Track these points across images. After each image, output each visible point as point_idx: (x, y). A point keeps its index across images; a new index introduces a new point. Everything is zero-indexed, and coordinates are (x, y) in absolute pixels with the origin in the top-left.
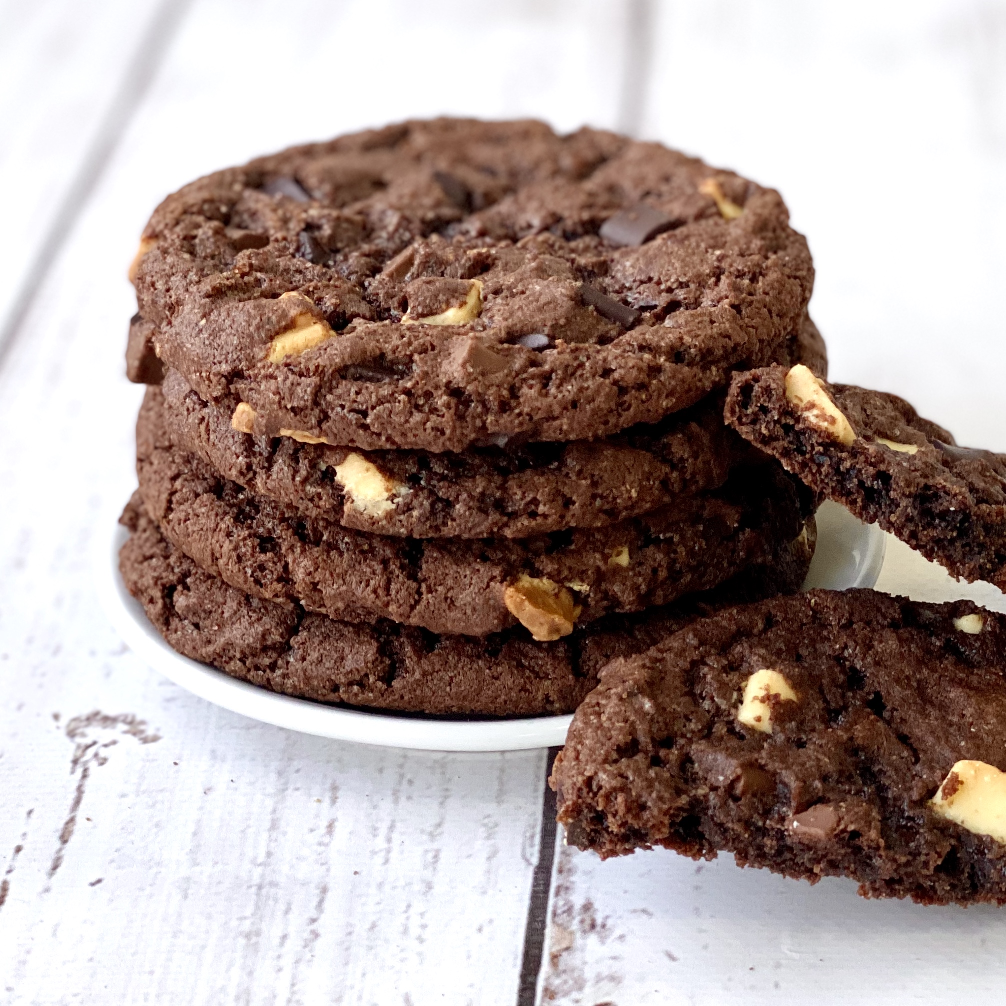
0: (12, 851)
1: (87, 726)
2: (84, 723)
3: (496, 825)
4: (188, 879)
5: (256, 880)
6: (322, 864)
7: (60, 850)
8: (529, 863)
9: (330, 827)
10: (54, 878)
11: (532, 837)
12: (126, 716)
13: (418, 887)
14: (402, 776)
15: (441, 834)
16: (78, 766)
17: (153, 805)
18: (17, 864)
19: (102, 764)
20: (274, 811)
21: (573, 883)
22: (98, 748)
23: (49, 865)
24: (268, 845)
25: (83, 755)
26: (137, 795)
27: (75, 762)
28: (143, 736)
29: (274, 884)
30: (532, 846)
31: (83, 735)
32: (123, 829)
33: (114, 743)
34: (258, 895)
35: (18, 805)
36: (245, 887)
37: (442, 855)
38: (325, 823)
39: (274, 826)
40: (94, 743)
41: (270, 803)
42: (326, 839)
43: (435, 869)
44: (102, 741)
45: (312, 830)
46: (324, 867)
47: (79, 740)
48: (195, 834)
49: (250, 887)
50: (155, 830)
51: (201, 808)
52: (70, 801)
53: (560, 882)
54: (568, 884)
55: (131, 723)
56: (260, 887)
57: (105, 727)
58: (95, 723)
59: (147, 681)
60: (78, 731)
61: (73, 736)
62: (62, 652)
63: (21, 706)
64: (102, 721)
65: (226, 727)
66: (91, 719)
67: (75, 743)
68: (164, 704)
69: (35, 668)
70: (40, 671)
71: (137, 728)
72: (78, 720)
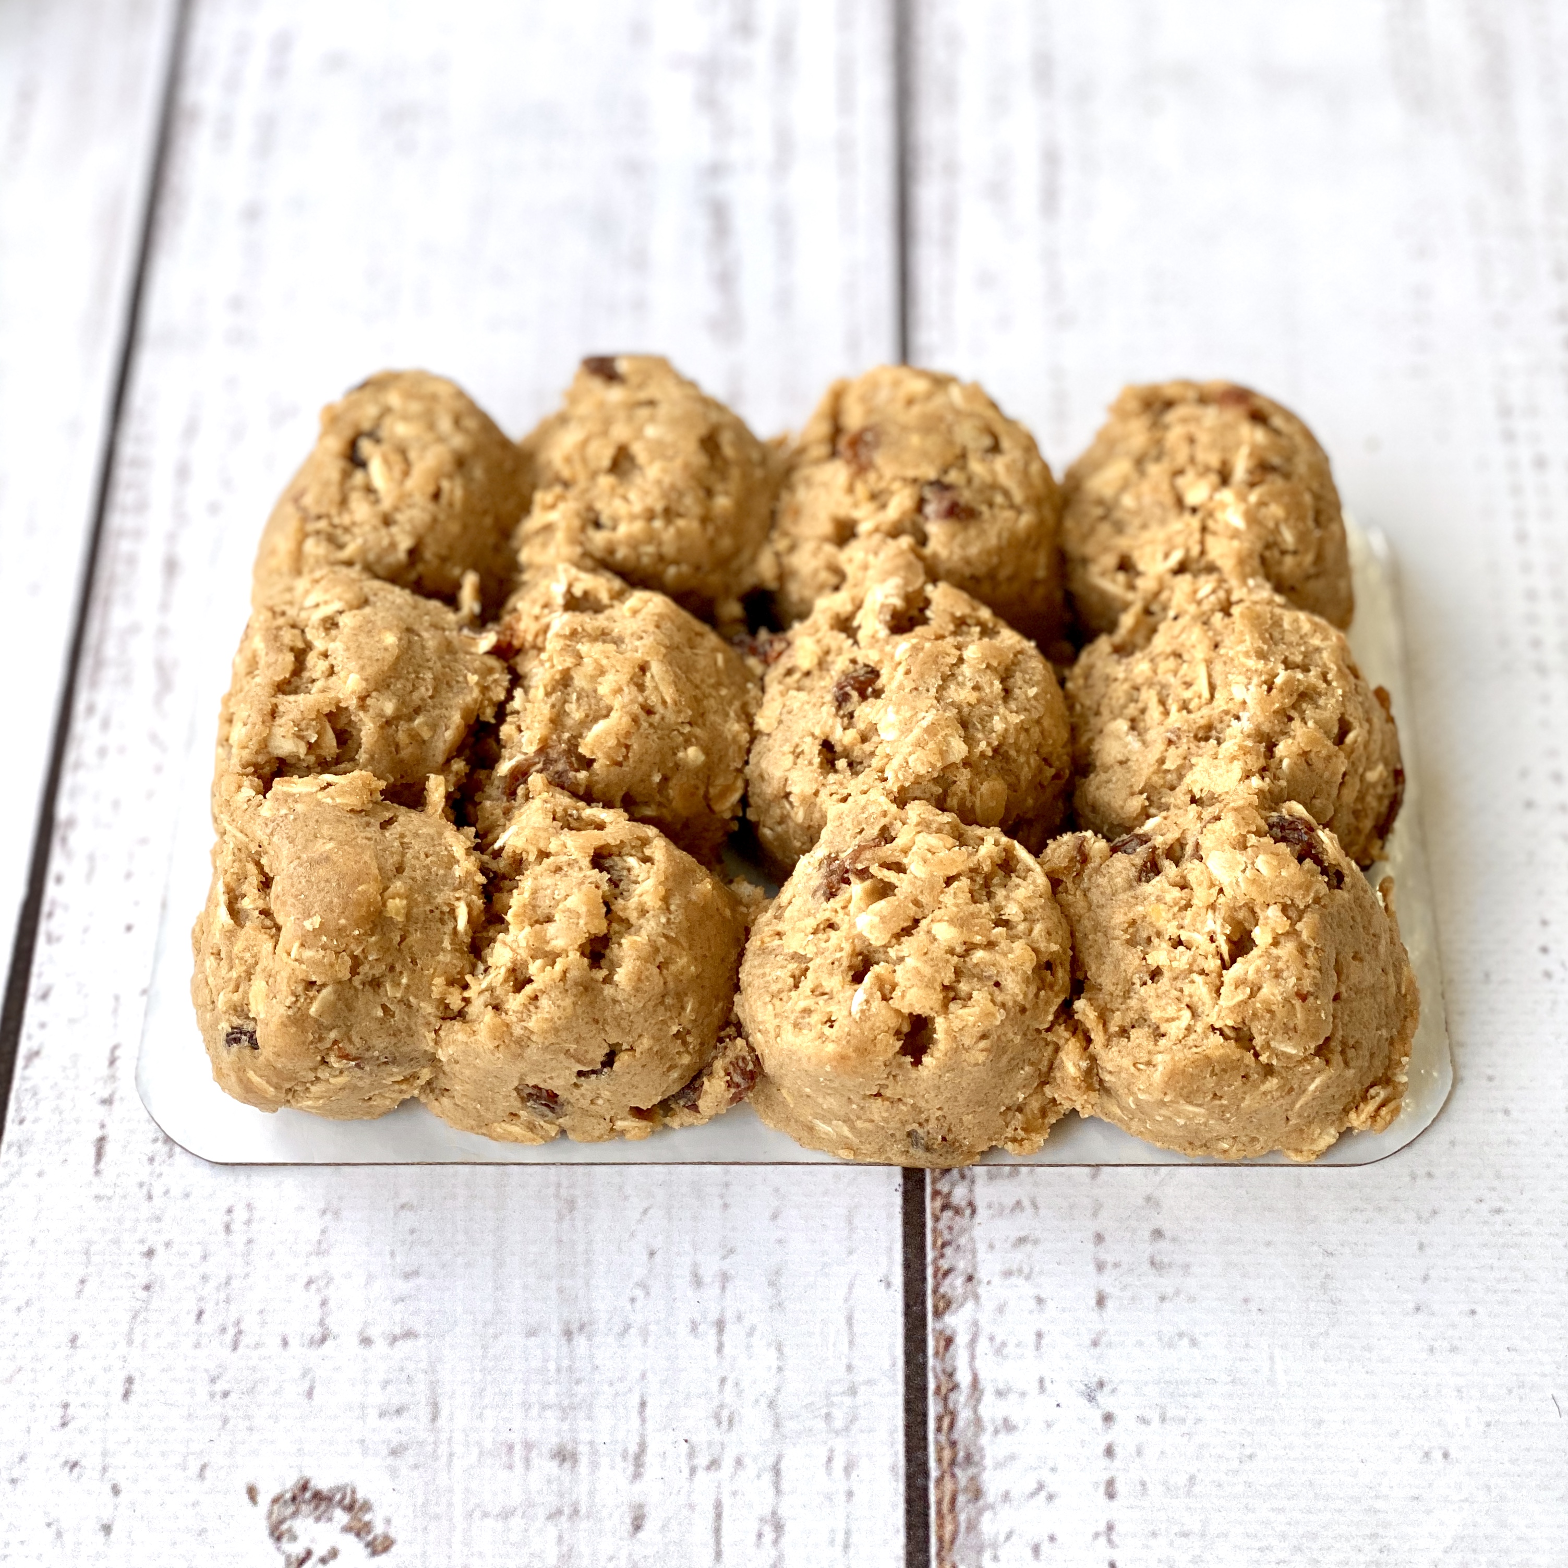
1: (295, 1514)
2: (291, 1509)
12: (341, 1489)
28: (370, 1538)
31: (294, 1538)
33: (334, 1553)
40: (309, 1554)
44: (320, 1551)
47: (287, 1546)
55: (350, 1508)
57: (318, 1519)
58: (305, 1508)
59: (363, 1407)
60: (284, 1527)
61: (279, 1539)
62: (245, 1340)
63: (204, 1467)
64: (313, 1505)
65: (477, 1514)
66: (299, 1499)
67: (284, 1553)
68: (390, 1460)
69: (213, 1381)
70: (220, 1387)
71: (360, 1520)
72: (282, 1501)
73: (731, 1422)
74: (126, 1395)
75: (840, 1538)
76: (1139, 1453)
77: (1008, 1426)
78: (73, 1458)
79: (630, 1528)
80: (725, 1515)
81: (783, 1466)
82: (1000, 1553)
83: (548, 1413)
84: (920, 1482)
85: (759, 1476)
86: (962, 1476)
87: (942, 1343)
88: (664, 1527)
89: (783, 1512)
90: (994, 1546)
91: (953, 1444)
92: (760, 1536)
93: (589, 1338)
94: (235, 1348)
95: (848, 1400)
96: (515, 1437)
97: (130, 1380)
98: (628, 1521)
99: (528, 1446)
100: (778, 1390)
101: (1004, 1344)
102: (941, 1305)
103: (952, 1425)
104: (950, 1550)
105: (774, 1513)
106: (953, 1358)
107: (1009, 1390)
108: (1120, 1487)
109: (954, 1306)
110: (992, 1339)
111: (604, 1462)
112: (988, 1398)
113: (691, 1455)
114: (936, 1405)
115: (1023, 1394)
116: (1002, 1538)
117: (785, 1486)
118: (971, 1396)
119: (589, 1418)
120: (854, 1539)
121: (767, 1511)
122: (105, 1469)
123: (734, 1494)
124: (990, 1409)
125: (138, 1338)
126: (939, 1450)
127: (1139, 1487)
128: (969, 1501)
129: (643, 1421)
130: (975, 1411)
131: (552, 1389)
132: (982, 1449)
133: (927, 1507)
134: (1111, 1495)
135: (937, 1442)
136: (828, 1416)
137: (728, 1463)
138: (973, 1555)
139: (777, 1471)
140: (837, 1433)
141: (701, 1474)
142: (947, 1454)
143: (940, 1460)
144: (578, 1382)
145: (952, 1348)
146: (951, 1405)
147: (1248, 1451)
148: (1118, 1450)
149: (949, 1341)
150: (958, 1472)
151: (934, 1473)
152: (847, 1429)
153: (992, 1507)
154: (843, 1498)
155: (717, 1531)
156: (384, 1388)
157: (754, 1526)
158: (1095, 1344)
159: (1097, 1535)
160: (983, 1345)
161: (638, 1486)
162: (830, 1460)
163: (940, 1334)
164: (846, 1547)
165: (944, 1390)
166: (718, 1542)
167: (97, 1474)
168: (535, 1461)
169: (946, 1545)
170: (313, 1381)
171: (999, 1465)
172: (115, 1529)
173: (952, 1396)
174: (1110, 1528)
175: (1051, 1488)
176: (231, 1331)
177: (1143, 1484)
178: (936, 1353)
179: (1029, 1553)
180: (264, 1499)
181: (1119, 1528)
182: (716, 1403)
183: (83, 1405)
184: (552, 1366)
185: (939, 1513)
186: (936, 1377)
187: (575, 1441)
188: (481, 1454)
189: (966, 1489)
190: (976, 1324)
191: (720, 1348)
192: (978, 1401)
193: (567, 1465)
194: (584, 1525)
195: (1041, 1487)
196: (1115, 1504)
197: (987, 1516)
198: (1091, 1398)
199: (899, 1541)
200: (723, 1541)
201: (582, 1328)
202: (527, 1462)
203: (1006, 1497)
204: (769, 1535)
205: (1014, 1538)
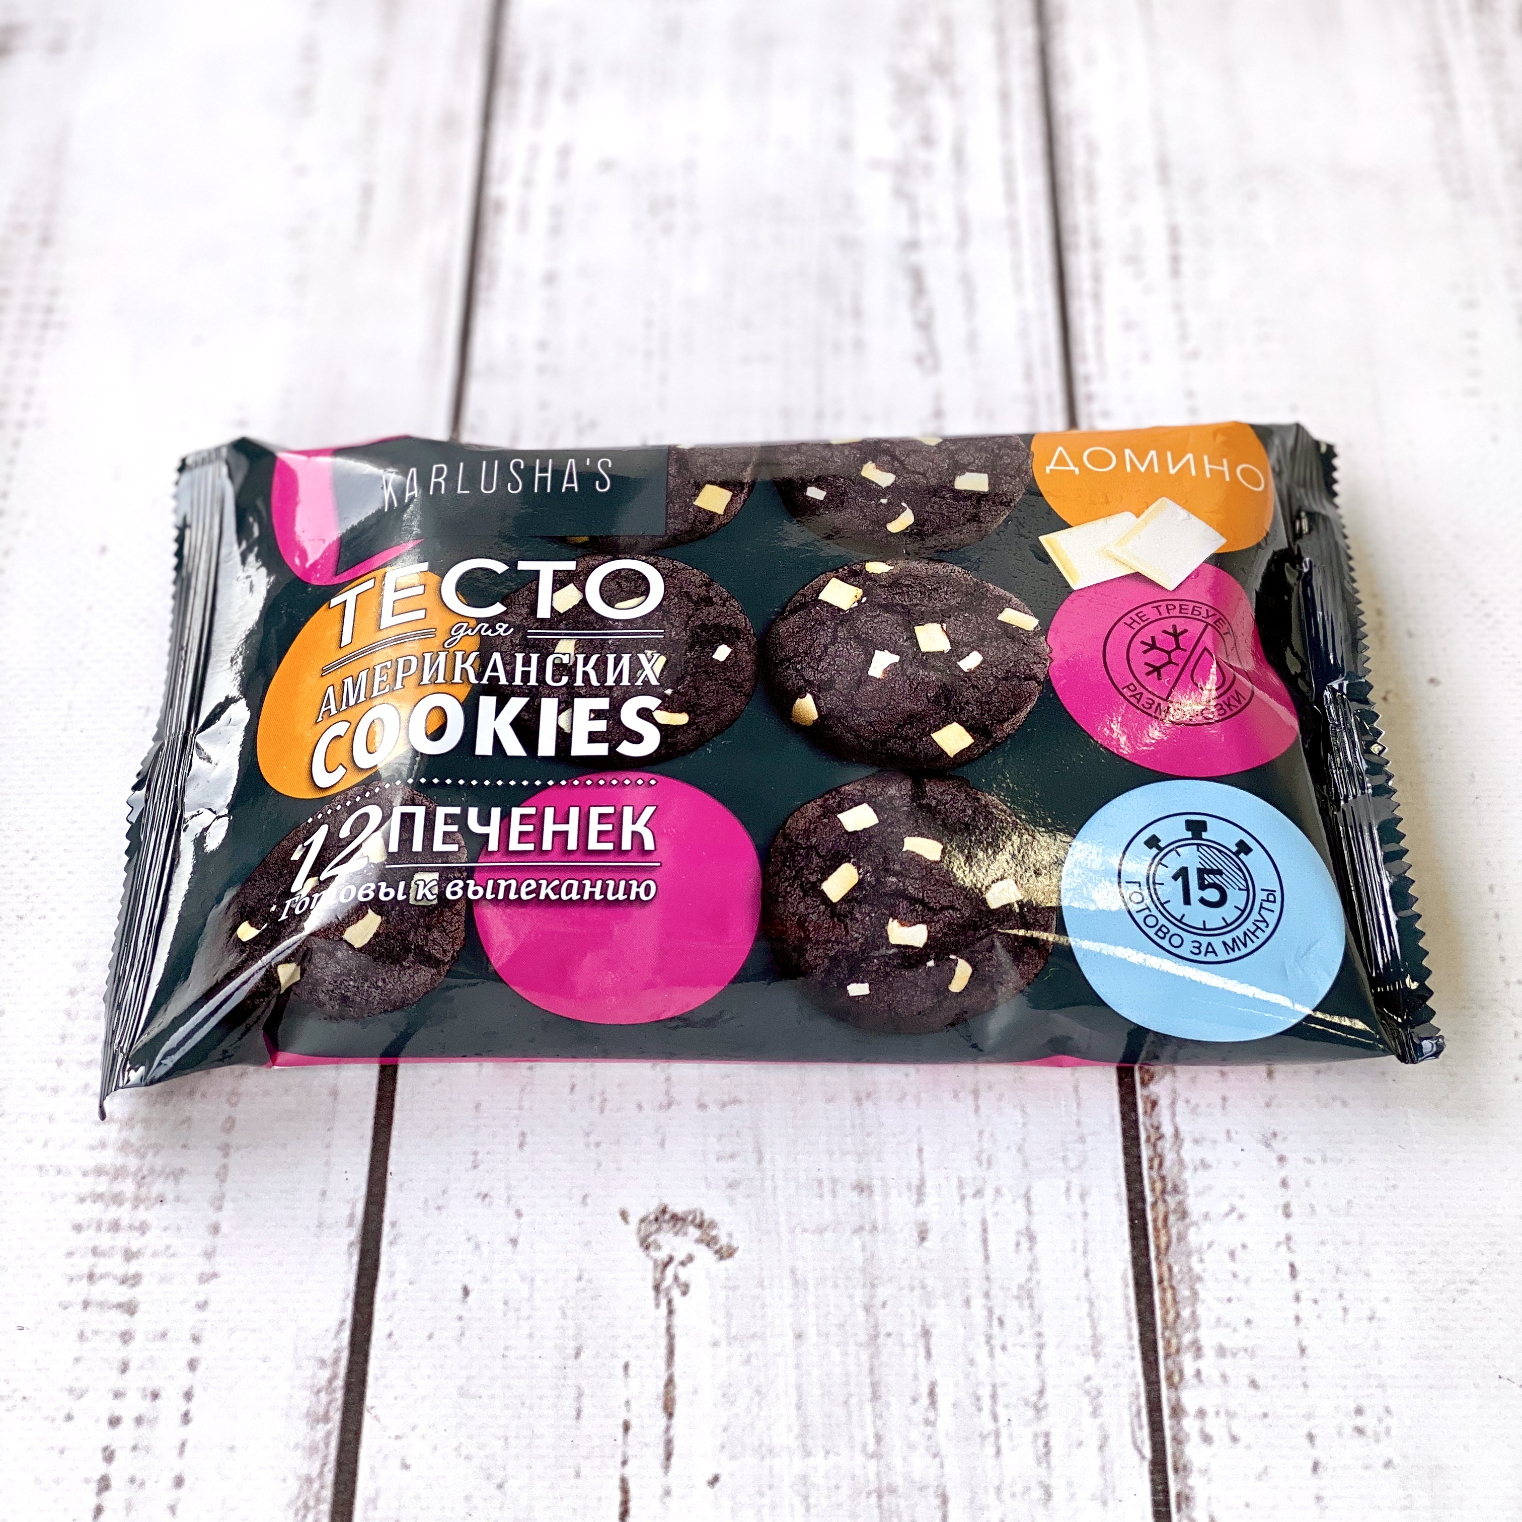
0: (620, 1430)
1: (658, 1230)
2: (655, 1227)
3: (1100, 1393)
4: (804, 1478)
5: (873, 1485)
6: (935, 1455)
7: (668, 1429)
8: (1143, 1457)
9: (932, 1393)
10: (670, 1474)
11: (1139, 1414)
12: (693, 1212)
13: (1037, 1493)
14: (990, 1311)
15: (1046, 1406)
16: (661, 1295)
17: (748, 1361)
18: (630, 1452)
19: (684, 1293)
20: (871, 1371)
21: (1191, 1488)
22: (676, 1267)
23: (661, 1451)
24: (874, 1422)
25: (663, 1279)
26: (729, 1344)
27: (657, 1288)
28: (717, 1247)
29: (892, 1490)
30: (1141, 1427)
31: (659, 1247)
32: (724, 1395)
33: (690, 1258)
34: (880, 1507)
35: (613, 1356)
36: (864, 1494)
37: (1052, 1442)
38: (925, 1390)
39: (875, 1397)
40: (671, 1259)
41: (864, 1357)
42: (931, 1415)
43: (1049, 1466)
44: (680, 1256)
45: (915, 1400)
46: (937, 1460)
47: (654, 1254)
48: (799, 1407)
49: (869, 1494)
50: (757, 1399)
51: (797, 1366)
52: (663, 1351)
53: (1179, 1487)
54: (1187, 1491)
55: (700, 1226)
56: (880, 1497)
57: (676, 1234)
58: (665, 1226)
59: (704, 1153)
60: (651, 1239)
61: (647, 1248)
62: (609, 1105)
63: (585, 1197)
64: (672, 1223)
65: (798, 1230)
66: (660, 1219)
67: (652, 1258)
68: (729, 1192)
69: (587, 1135)
70: (593, 1139)
71: (708, 1235)
72: (647, 1221)
73: (989, 1163)
74: (521, 1145)
75: (1080, 1247)
76: (1307, 1184)
77: (1204, 1165)
78: (484, 1191)
79: (917, 1239)
80: (990, 1229)
81: (1032, 1194)
82: (1205, 1257)
83: (848, 1157)
84: (1139, 1205)
85: (1014, 1202)
86: (1172, 1201)
87: (1149, 1105)
88: (943, 1239)
89: (1034, 1226)
90: (1200, 1251)
91: (1163, 1178)
92: (1018, 1244)
93: (875, 1104)
94: (602, 1111)
95: (1079, 1147)
96: (823, 1175)
97: (523, 1134)
98: (916, 1234)
99: (834, 1181)
100: (1024, 1140)
101: (1197, 1106)
102: (1146, 1077)
103: (1161, 1165)
104: (1166, 1254)
105: (1028, 1228)
106: (1158, 1116)
107: (1204, 1139)
108: (1294, 1209)
109: (1156, 1078)
110: (1188, 1102)
111: (894, 1192)
112: (1187, 1145)
113: (961, 1185)
114: (1147, 1149)
115: (1215, 1142)
116: (1205, 1246)
117: (1035, 1208)
118: (1174, 1143)
119: (880, 1160)
120: (1091, 1246)
121: (1022, 1226)
122: (509, 1199)
123: (996, 1214)
124: (1189, 1152)
125: (526, 1104)
126: (1153, 1183)
127: (1309, 1209)
128: (1178, 1219)
129: (922, 1162)
130: (1178, 1153)
131: (849, 1140)
132: (1185, 1182)
133: (1145, 1224)
134: (1288, 1215)
135: (1150, 1177)
136: (1064, 1158)
137: (989, 1192)
138: (1183, 1258)
139: (1028, 1198)
140: (1072, 1170)
141: (969, 1200)
142: (1158, 1186)
143: (1153, 1190)
144: (869, 1135)
145: (1157, 1108)
146: (1159, 1150)
147: (1392, 1182)
148: (1291, 1182)
149: (1154, 1104)
150: (1168, 1198)
151: (1149, 1199)
152: (1080, 1167)
153: (1196, 1224)
154: (1080, 1217)
155: (985, 1241)
156: (719, 1140)
157: (1012, 1238)
158: (1268, 1105)
159: (1279, 1244)
160: (1181, 1106)
161: (921, 1209)
162: (1068, 1189)
163: (1146, 1098)
164: (1085, 1253)
165: (1153, 1140)
166: (986, 1249)
167: (503, 1203)
168: (840, 1192)
169: (1163, 1251)
170: (664, 1134)
171: (1198, 1194)
172: (521, 1240)
173: (1160, 1144)
174: (1289, 1238)
175: (1241, 1210)
176: (598, 1099)
177: (1312, 1207)
178: (1145, 1112)
179: (1226, 1257)
180: (634, 1220)
181: (1295, 1238)
182: (976, 1149)
183: (489, 1153)
184: (848, 1123)
185: (1156, 1229)
186: (1146, 1130)
187: (871, 1179)
188: (798, 1188)
189: (1175, 1211)
190: (1174, 1091)
191: (977, 1110)
192: (1180, 1147)
193: (865, 1194)
194: (881, 1237)
195: (1233, 1210)
196: (1291, 1220)
197: (1192, 1230)
198: (1268, 1145)
199: (1125, 1249)
200: (990, 1248)
201: (869, 1095)
202: (834, 1193)
203: (1206, 1216)
204: (1025, 1245)
205: (1215, 1247)
